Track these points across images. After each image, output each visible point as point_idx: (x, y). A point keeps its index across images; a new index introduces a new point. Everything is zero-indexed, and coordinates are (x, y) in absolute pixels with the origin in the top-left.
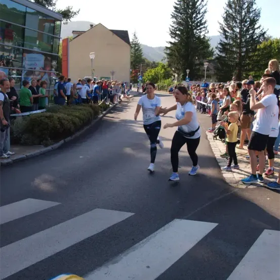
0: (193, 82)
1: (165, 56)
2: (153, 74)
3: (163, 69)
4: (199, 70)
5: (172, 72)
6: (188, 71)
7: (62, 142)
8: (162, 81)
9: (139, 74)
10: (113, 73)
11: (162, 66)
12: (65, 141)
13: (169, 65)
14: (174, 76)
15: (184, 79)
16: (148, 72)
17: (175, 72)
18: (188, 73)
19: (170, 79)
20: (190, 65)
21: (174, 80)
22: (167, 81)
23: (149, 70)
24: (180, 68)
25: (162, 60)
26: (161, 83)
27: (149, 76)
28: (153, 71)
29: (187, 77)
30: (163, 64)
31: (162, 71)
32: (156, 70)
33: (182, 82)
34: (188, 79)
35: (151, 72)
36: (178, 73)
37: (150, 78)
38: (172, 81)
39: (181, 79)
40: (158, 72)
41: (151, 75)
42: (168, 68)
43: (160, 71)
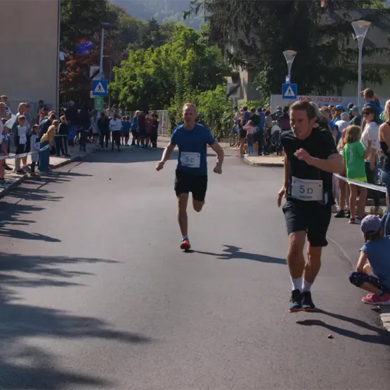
0: (312, 97)
2: (151, 71)
5: (226, 60)
6: (289, 56)
8: (187, 95)
11: (186, 37)
13: (216, 35)
14: (236, 78)
15: (275, 87)
16: (130, 62)
17: (238, 62)
18: (289, 62)
19: (218, 89)
21: (233, 91)
22: (208, 98)
24: (259, 45)
25: (186, 14)
27: (134, 78)
28: (150, 57)
29: (288, 80)
30: (191, 30)
31: (188, 56)
32: (163, 53)
33: (267, 99)
34: (290, 88)
35: (143, 62)
36: (249, 65)
37: (138, 86)
38: (228, 96)
39: (264, 87)
40: (171, 61)
41: (144, 75)
42: (209, 45)
43: (180, 58)
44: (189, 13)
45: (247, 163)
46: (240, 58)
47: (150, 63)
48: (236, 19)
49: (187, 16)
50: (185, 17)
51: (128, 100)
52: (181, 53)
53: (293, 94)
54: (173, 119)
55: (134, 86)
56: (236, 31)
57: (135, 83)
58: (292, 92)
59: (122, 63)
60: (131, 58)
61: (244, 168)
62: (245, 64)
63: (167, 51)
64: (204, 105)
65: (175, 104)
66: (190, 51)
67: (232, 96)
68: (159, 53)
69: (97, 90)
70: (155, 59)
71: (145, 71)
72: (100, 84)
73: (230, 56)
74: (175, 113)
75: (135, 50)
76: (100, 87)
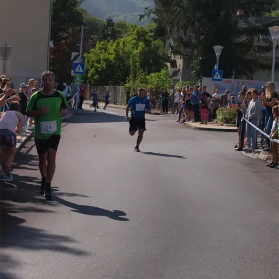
0: (233, 80)
1: (152, 5)
2: (112, 57)
3: (141, 44)
4: (248, 46)
6: (218, 49)
8: (140, 76)
9: (74, 54)
11: (138, 33)
13: (160, 33)
14: (174, 64)
15: (206, 71)
16: (97, 50)
17: (176, 52)
18: (218, 54)
19: (163, 72)
20: (224, 33)
21: (175, 73)
22: (153, 77)
23: (99, 45)
24: (194, 41)
25: (141, 17)
26: (137, 82)
28: (112, 47)
29: (216, 67)
30: (142, 28)
31: (139, 47)
32: (121, 44)
33: (199, 80)
34: (217, 73)
35: (106, 50)
36: (186, 55)
37: (102, 68)
38: (172, 77)
39: (197, 71)
40: (126, 49)
41: (106, 60)
42: (155, 39)
43: (134, 48)
44: (144, 16)
45: (189, 127)
46: (179, 49)
47: (112, 51)
48: (178, 21)
49: (142, 19)
50: (140, 19)
51: (95, 78)
52: (134, 45)
53: (219, 78)
54: (128, 93)
55: (99, 67)
56: (178, 30)
57: (100, 65)
58: (219, 76)
59: (91, 50)
60: (97, 45)
61: (186, 130)
62: (183, 54)
63: (124, 43)
64: (151, 83)
65: (129, 81)
66: (142, 43)
67: (173, 78)
68: (118, 43)
69: (77, 70)
70: (115, 48)
71: (107, 56)
72: (79, 66)
73: (172, 48)
74: (130, 88)
75: (100, 41)
76: (79, 68)
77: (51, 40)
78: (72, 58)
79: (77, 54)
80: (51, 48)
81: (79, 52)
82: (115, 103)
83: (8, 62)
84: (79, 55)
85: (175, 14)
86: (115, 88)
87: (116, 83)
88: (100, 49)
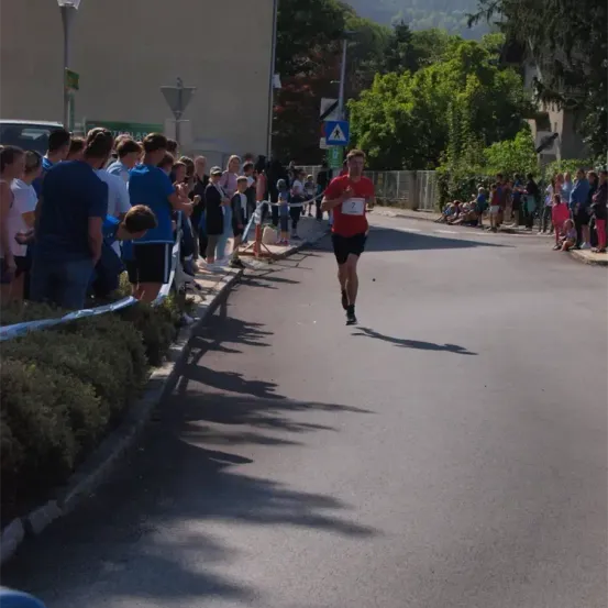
2: (408, 107)
3: (472, 78)
5: (533, 95)
7: (14, 531)
8: (470, 150)
9: (325, 102)
10: (179, 100)
11: (464, 55)
12: (27, 526)
13: (513, 53)
14: (543, 122)
16: (374, 93)
17: (548, 97)
19: (520, 139)
21: (547, 143)
22: (499, 152)
23: (379, 82)
24: (587, 72)
25: (472, 19)
26: (463, 162)
27: (380, 117)
28: (408, 85)
30: (473, 44)
31: (468, 85)
32: (429, 80)
33: (600, 157)
35: (394, 94)
36: (571, 102)
37: (388, 132)
38: (539, 151)
39: (595, 138)
40: (439, 90)
41: (397, 115)
42: (501, 69)
43: (455, 87)
44: (477, 16)
45: (580, 260)
46: (554, 90)
47: (407, 95)
48: (553, 28)
49: (473, 24)
50: (470, 24)
51: (371, 153)
52: (457, 80)
54: (443, 185)
55: (381, 130)
56: (553, 47)
57: (383, 126)
59: (363, 93)
60: (375, 83)
61: (574, 267)
62: (563, 101)
63: (434, 77)
64: (495, 164)
65: (446, 160)
66: (474, 77)
67: (544, 152)
68: (422, 79)
69: (332, 136)
70: (416, 88)
71: (398, 107)
72: (338, 127)
73: (540, 87)
74: (447, 176)
75: (383, 73)
76: (337, 132)
77: (275, 73)
78: (322, 112)
79: (332, 101)
80: (276, 90)
81: (336, 97)
82: (415, 209)
83: (186, 122)
84: (336, 105)
85: (545, 11)
86: (415, 176)
87: (417, 165)
88: (383, 91)
